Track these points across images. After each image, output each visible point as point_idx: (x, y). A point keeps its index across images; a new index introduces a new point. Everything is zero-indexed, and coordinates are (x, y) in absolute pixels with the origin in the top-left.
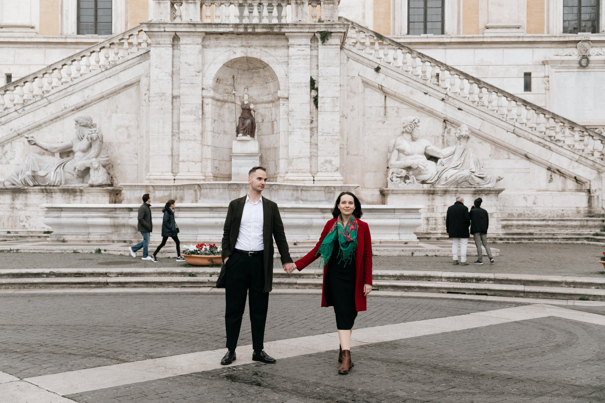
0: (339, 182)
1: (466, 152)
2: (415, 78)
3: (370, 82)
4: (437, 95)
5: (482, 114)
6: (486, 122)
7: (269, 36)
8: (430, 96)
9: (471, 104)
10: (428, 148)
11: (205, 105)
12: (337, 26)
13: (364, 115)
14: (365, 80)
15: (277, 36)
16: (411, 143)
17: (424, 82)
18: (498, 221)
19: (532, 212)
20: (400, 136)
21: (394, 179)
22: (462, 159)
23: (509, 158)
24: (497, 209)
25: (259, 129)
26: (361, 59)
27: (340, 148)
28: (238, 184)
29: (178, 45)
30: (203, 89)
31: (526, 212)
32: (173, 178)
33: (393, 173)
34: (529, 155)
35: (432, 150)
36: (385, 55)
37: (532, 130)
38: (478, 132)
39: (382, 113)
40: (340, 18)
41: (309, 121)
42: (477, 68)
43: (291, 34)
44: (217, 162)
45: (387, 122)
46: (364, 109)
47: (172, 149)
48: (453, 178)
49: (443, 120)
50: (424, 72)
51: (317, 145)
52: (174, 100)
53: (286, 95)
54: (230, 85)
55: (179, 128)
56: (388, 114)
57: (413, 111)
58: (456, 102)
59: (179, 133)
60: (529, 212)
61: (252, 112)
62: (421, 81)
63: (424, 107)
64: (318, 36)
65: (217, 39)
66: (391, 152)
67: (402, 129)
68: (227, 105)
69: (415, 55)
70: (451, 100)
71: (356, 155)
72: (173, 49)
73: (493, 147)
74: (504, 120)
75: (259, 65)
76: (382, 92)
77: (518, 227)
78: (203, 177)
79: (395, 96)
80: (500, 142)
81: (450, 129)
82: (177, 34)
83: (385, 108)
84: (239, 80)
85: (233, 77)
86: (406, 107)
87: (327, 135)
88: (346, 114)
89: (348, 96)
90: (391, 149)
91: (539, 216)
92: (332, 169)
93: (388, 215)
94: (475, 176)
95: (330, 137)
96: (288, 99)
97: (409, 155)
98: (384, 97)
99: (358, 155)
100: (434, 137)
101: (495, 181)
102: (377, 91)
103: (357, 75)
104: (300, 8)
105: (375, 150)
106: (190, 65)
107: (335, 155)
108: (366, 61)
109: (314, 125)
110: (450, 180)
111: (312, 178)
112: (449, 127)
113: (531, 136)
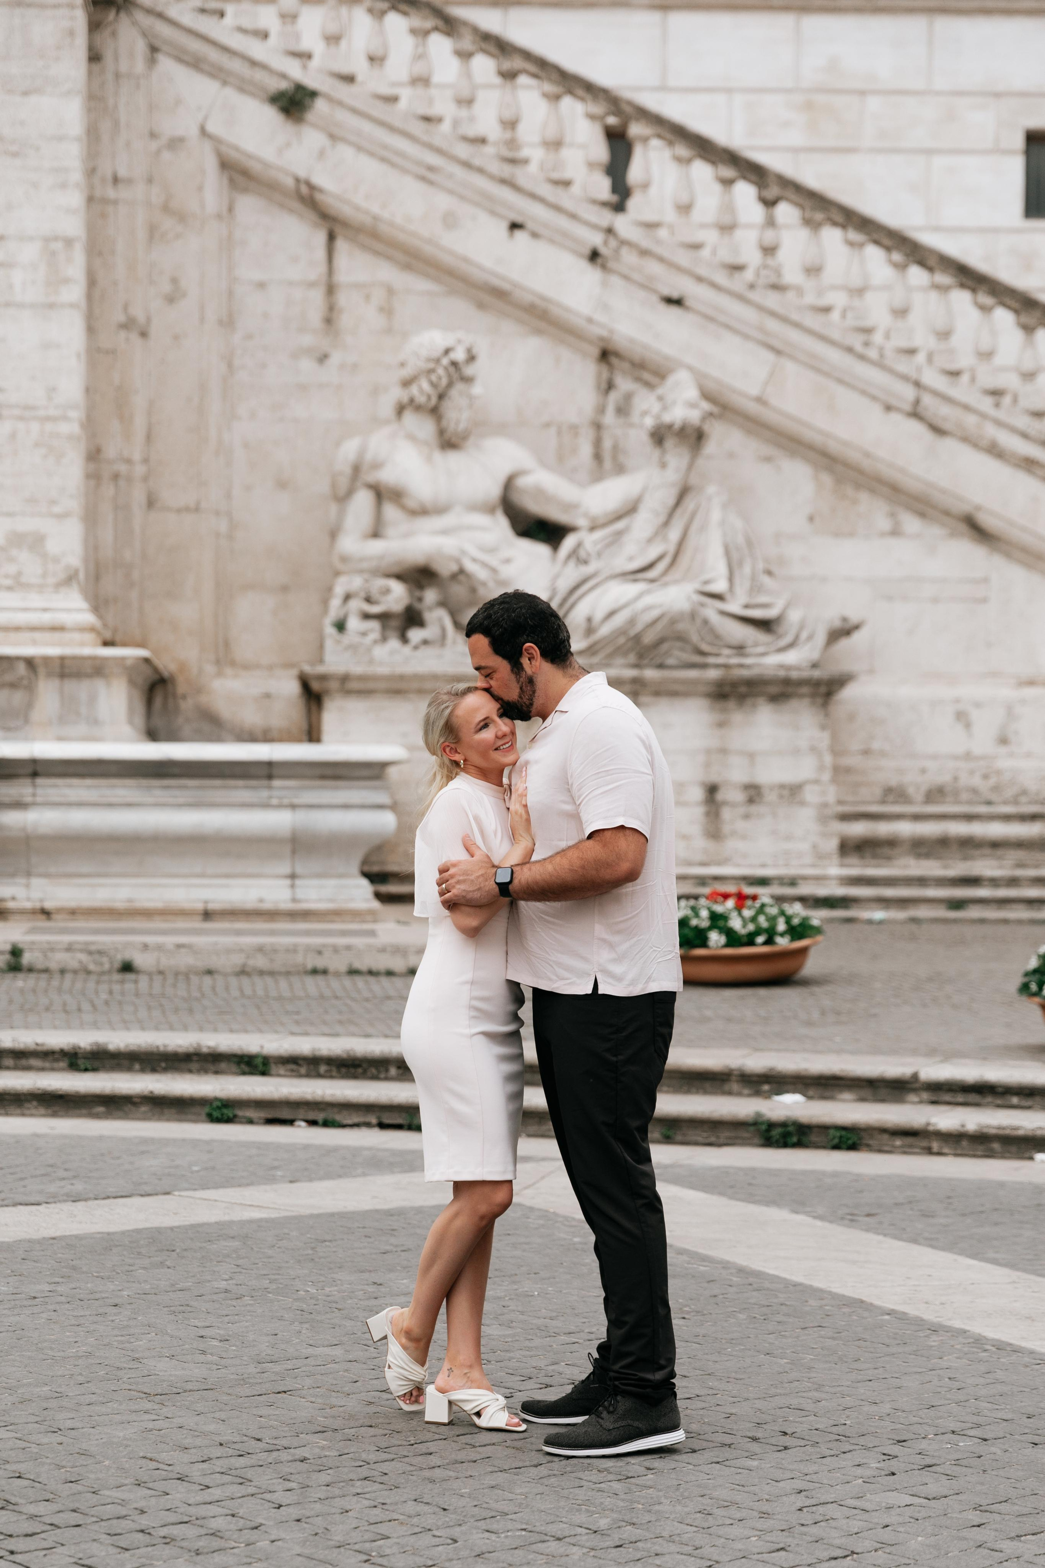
0: (77, 636)
1: (690, 504)
2: (463, 151)
3: (255, 167)
4: (565, 234)
5: (772, 325)
6: (790, 367)
8: (535, 235)
9: (721, 278)
10: (522, 482)
13: (228, 322)
14: (233, 154)
16: (438, 455)
17: (506, 170)
18: (823, 819)
19: (992, 781)
20: (387, 422)
21: (354, 624)
22: (674, 534)
23: (896, 532)
24: (821, 768)
26: (213, 55)
31: (965, 780)
33: (347, 597)
34: (985, 520)
35: (540, 493)
36: (333, 39)
37: (997, 405)
38: (752, 408)
39: (315, 315)
42: (809, 106)
45: (336, 358)
46: (231, 293)
48: (618, 620)
49: (595, 352)
50: (511, 124)
56: (345, 320)
57: (460, 307)
58: (654, 268)
60: (976, 781)
62: (495, 167)
63: (506, 286)
66: (343, 498)
67: (397, 394)
69: (467, 43)
70: (629, 257)
71: (187, 509)
73: (827, 479)
74: (873, 354)
76: (312, 216)
77: (924, 850)
79: (375, 235)
80: (854, 456)
81: (628, 397)
83: (331, 289)
86: (422, 285)
87: (21, 418)
88: (141, 318)
89: (152, 230)
90: (343, 483)
91: (1023, 799)
92: (44, 575)
93: (241, 792)
94: (723, 613)
95: (35, 427)
97: (422, 511)
98: (321, 237)
99: (197, 509)
100: (553, 431)
101: (821, 638)
102: (291, 211)
103: (194, 132)
105: (282, 485)
107: (57, 509)
108: (236, 65)
110: (605, 630)
112: (624, 384)
113: (991, 432)
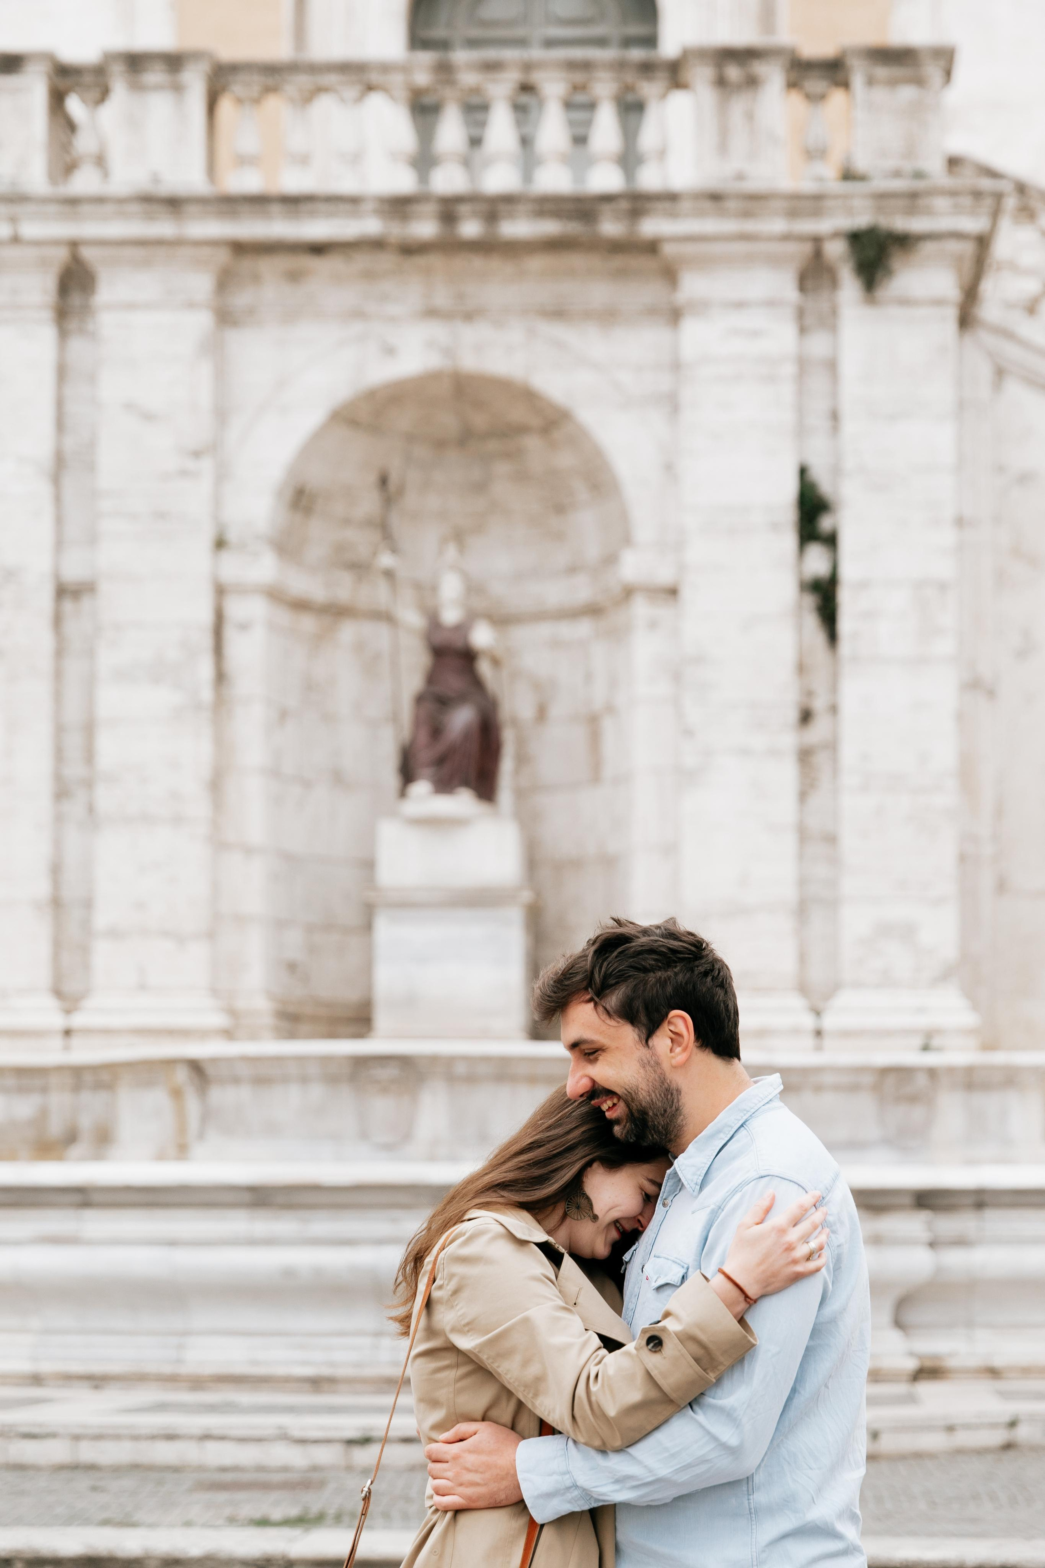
0: (958, 1040)
7: (576, 260)
11: (230, 634)
12: (941, 203)
15: (618, 261)
25: (522, 759)
27: (962, 858)
28: (405, 1061)
29: (86, 311)
30: (220, 544)
32: (58, 1021)
40: (953, 163)
41: (792, 715)
43: (689, 249)
44: (294, 940)
47: (56, 870)
51: (831, 839)
52: (68, 606)
53: (664, 575)
54: (368, 523)
55: (89, 756)
59: (89, 784)
61: (484, 668)
64: (836, 250)
65: (294, 277)
68: (348, 632)
72: (63, 334)
75: (518, 414)
78: (218, 1020)
82: (88, 254)
84: (411, 500)
85: (384, 481)
87: (889, 790)
88: (989, 676)
89: (1000, 576)
92: (917, 971)
95: (905, 798)
96: (672, 592)
104: (738, 106)
106: (149, 417)
107: (930, 894)
109: (818, 731)
111: (808, 1021)
